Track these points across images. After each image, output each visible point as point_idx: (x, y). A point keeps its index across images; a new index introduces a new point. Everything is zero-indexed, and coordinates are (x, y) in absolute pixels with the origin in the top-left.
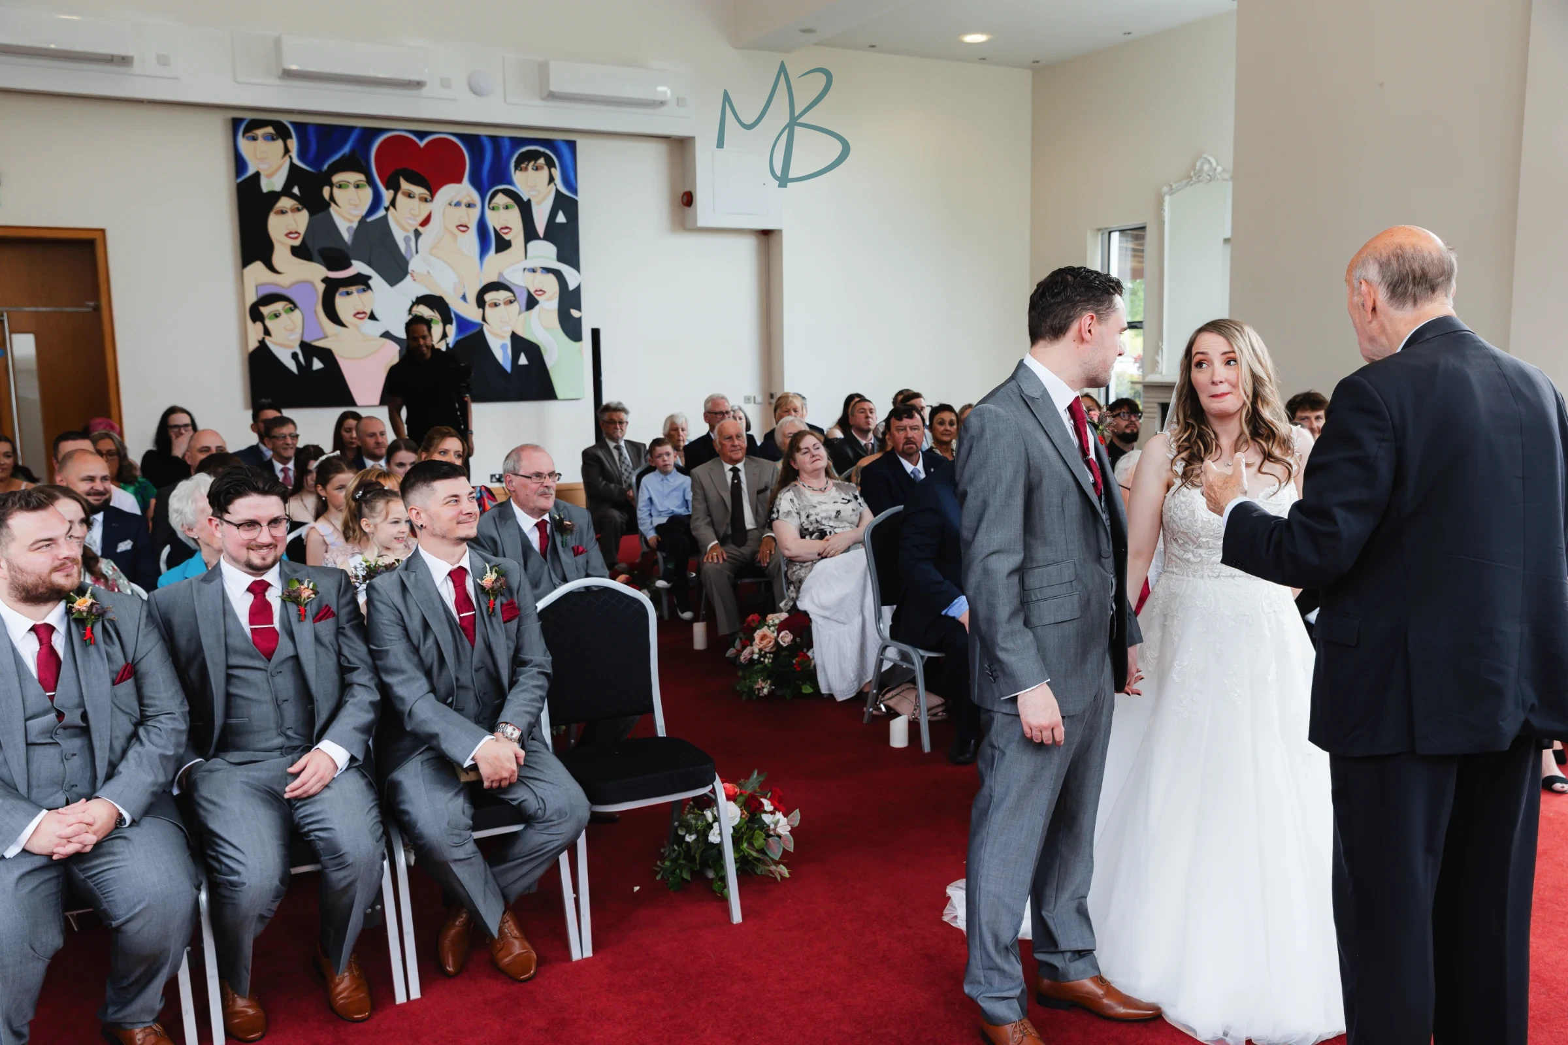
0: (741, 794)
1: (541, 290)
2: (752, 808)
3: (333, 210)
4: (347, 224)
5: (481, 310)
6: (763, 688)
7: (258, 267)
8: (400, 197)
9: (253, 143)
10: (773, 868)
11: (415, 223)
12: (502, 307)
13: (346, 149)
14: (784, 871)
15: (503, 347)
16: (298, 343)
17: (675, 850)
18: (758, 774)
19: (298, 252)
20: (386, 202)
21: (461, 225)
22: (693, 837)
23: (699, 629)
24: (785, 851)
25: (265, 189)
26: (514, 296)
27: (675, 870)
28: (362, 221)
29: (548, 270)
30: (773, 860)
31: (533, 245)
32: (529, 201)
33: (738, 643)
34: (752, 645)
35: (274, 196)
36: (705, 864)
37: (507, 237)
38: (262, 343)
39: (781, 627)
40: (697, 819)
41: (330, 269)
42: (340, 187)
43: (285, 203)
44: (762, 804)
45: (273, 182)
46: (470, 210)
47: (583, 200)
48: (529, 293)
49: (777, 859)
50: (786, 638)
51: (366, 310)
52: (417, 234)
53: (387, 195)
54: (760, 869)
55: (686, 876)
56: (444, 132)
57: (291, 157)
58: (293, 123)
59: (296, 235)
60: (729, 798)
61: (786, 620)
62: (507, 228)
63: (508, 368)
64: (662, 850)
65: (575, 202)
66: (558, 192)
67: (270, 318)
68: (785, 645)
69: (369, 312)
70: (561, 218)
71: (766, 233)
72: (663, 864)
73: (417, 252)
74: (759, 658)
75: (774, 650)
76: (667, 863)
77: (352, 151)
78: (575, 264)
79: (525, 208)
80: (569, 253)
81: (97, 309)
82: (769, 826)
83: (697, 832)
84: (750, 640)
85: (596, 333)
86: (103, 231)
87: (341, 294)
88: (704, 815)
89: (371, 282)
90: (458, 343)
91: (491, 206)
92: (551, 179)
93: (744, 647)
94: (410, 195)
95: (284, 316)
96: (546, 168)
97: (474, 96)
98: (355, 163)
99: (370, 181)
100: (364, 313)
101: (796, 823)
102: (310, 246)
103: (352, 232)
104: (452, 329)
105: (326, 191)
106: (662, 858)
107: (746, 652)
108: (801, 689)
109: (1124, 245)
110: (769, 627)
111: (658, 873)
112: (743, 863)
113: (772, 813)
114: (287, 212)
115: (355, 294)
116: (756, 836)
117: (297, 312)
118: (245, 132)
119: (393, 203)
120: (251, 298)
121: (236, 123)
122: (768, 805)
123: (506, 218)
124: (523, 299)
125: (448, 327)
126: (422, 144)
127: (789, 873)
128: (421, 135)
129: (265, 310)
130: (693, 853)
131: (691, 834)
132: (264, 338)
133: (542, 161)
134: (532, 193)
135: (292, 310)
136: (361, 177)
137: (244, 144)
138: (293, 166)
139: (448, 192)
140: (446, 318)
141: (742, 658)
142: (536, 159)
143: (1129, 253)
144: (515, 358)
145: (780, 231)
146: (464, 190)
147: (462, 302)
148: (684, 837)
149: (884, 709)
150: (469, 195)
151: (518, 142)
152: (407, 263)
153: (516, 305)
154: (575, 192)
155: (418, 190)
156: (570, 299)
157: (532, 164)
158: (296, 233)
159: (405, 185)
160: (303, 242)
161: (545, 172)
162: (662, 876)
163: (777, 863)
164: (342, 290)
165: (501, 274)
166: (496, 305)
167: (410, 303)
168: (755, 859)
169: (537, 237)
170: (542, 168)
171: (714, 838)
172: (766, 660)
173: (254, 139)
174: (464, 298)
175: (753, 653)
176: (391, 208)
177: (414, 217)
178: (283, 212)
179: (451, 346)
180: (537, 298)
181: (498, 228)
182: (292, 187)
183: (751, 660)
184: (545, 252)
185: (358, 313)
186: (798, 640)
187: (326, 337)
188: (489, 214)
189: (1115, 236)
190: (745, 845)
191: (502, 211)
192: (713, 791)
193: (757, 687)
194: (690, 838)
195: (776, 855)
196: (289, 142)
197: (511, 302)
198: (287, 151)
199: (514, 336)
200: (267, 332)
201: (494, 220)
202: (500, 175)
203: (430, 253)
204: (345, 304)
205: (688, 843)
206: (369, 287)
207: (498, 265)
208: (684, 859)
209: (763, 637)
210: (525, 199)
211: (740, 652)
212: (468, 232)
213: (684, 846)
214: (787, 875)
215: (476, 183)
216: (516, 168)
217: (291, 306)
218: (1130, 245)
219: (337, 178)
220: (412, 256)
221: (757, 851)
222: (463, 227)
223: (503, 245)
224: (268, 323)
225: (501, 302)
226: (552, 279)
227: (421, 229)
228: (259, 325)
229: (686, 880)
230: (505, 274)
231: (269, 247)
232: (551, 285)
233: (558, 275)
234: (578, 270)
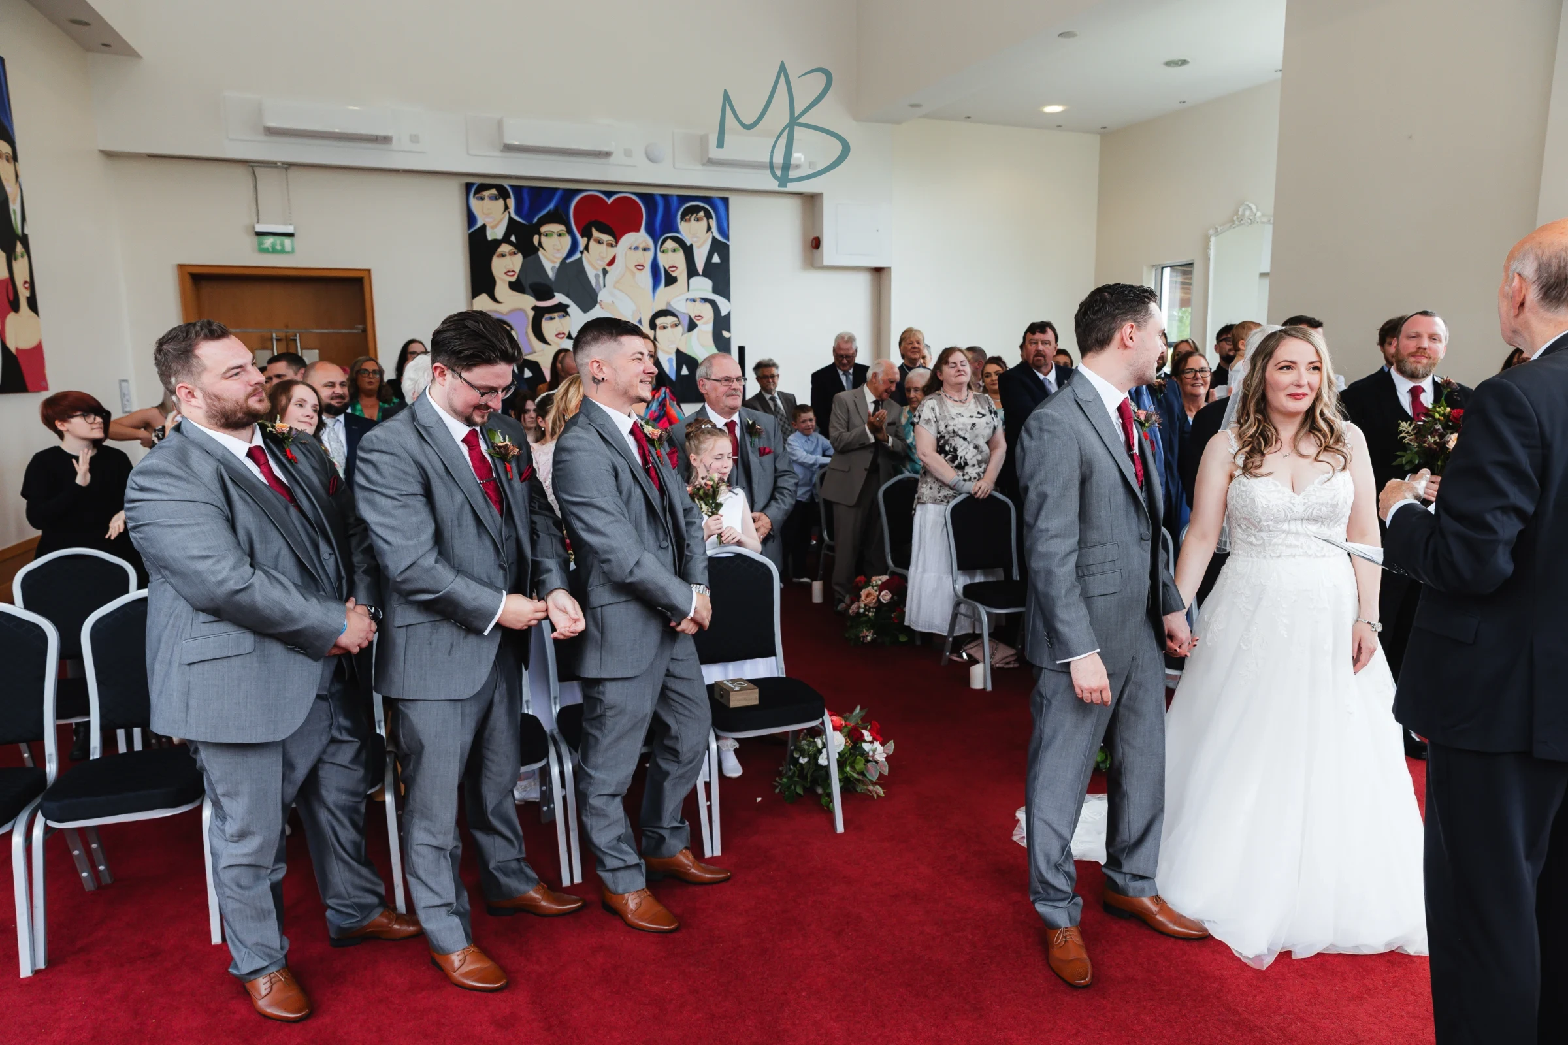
0: (846, 726)
1: (700, 316)
2: (854, 738)
3: (541, 253)
4: (551, 265)
5: (653, 332)
6: (867, 636)
7: (484, 296)
8: (592, 243)
9: (481, 202)
10: (871, 787)
11: (603, 264)
12: (669, 329)
13: (551, 206)
14: (881, 791)
15: (670, 360)
17: (791, 769)
18: (861, 709)
19: (516, 286)
20: (581, 248)
21: (639, 265)
22: (806, 760)
23: (817, 586)
24: (881, 775)
25: (490, 238)
26: (679, 320)
27: (791, 786)
28: (563, 262)
30: (870, 780)
31: (694, 280)
32: (691, 245)
33: (847, 599)
34: (859, 601)
35: (497, 243)
36: (815, 782)
37: (674, 274)
39: (882, 587)
40: (809, 745)
41: (538, 299)
42: (546, 235)
43: (505, 248)
44: (862, 735)
45: (496, 232)
46: (646, 253)
47: (733, 244)
48: (690, 318)
49: (874, 780)
50: (886, 596)
51: (564, 332)
53: (582, 242)
54: (860, 788)
55: (799, 790)
56: (626, 193)
57: (509, 213)
58: (511, 186)
59: (513, 273)
60: (835, 729)
61: (887, 581)
62: (674, 267)
63: (673, 377)
64: (781, 769)
65: (727, 247)
66: (714, 238)
68: (885, 602)
69: (567, 333)
70: (716, 259)
71: (878, 271)
72: (781, 780)
73: (604, 286)
74: (864, 612)
75: (876, 605)
76: (785, 780)
77: (556, 208)
78: (726, 295)
79: (688, 251)
80: (722, 286)
81: (364, 331)
82: (868, 753)
83: (809, 756)
84: (857, 598)
85: (742, 350)
86: (369, 271)
87: (546, 319)
88: (815, 742)
89: (569, 310)
91: (662, 249)
92: (709, 228)
93: (852, 603)
94: (599, 242)
96: (705, 219)
97: (651, 163)
98: (559, 217)
99: (569, 231)
100: (563, 334)
101: (891, 752)
102: (523, 282)
103: (555, 271)
105: (536, 239)
106: (781, 775)
107: (854, 607)
108: (898, 638)
109: (1174, 279)
110: (873, 587)
111: (777, 787)
112: (848, 786)
113: (871, 742)
114: (506, 255)
115: (557, 319)
116: (857, 761)
118: (475, 194)
119: (587, 248)
121: (469, 186)
122: (867, 735)
123: (673, 259)
124: (686, 323)
126: (609, 201)
127: (884, 792)
128: (609, 194)
130: (805, 771)
131: (804, 757)
133: (702, 214)
134: (695, 239)
136: (562, 228)
137: (474, 203)
138: (511, 219)
139: (629, 239)
141: (851, 611)
142: (698, 212)
143: (1178, 286)
144: (679, 369)
145: (889, 269)
146: (641, 237)
148: (798, 758)
149: (965, 656)
150: (645, 241)
151: (683, 199)
152: (596, 295)
153: (680, 328)
154: (727, 238)
155: (606, 238)
156: (722, 323)
157: (695, 215)
158: (513, 271)
159: (596, 234)
160: (518, 279)
161: (704, 223)
162: (780, 791)
163: (874, 784)
164: (547, 316)
165: (668, 304)
166: (664, 328)
168: (856, 779)
169: (698, 274)
170: (702, 219)
171: (822, 761)
172: (870, 614)
173: (482, 199)
175: (859, 607)
176: (585, 252)
177: (602, 259)
178: (503, 256)
180: (697, 322)
181: (667, 267)
182: (510, 236)
183: (858, 613)
184: (703, 286)
185: (559, 334)
186: (895, 597)
187: (535, 352)
188: (659, 255)
189: (1167, 271)
190: (848, 769)
191: (670, 254)
192: (823, 723)
193: (861, 635)
194: (803, 761)
195: (872, 776)
196: (508, 200)
197: (676, 325)
198: (506, 208)
199: (679, 353)
201: (664, 261)
202: (669, 225)
203: (615, 287)
204: (550, 327)
205: (801, 764)
206: (567, 314)
207: (667, 297)
208: (798, 777)
209: (868, 595)
210: (688, 244)
211: (849, 606)
212: (643, 272)
213: (798, 766)
214: (882, 794)
215: (651, 231)
216: (682, 219)
218: (1179, 279)
219: (544, 229)
220: (600, 290)
221: (858, 773)
222: (640, 267)
223: (671, 280)
225: (669, 325)
226: (708, 306)
227: (608, 268)
229: (800, 794)
230: (672, 304)
231: (492, 283)
232: (707, 311)
233: (713, 303)
234: (729, 300)
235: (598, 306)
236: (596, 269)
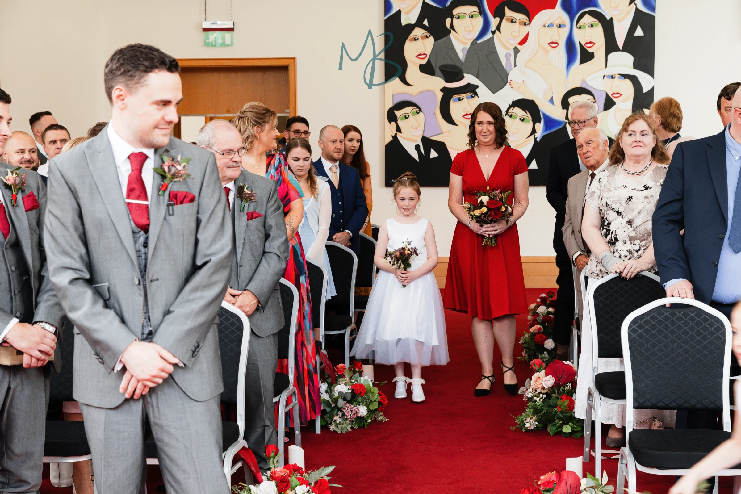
1: (618, 93)
3: (452, 35)
4: (462, 46)
5: (565, 111)
7: (396, 81)
11: (516, 43)
16: (421, 138)
19: (427, 69)
20: (493, 28)
21: (552, 43)
25: (404, 23)
26: (594, 99)
28: (474, 43)
29: (625, 76)
31: (613, 56)
32: (611, 19)
35: (410, 28)
37: (590, 50)
38: (395, 137)
41: (447, 81)
42: (459, 17)
43: (418, 32)
45: (410, 17)
46: (561, 30)
48: (607, 95)
52: (516, 51)
53: (494, 22)
59: (424, 56)
62: (591, 43)
65: (652, 19)
66: (638, 10)
67: (401, 120)
70: (639, 32)
73: (515, 66)
78: (650, 70)
79: (608, 26)
80: (645, 62)
86: (294, 59)
87: (454, 101)
89: (477, 90)
90: (544, 138)
91: (579, 25)
92: (632, 1)
94: (512, 21)
95: (411, 117)
99: (482, 12)
102: (434, 64)
103: (465, 53)
104: (540, 127)
105: (448, 22)
114: (418, 39)
115: (465, 100)
117: (421, 113)
119: (498, 27)
120: (390, 105)
123: (590, 35)
124: (601, 101)
125: (537, 125)
129: (398, 113)
132: (396, 134)
135: (418, 113)
138: (425, 4)
139: (543, 16)
140: (536, 118)
146: (556, 14)
147: (550, 104)
150: (560, 18)
152: (507, 75)
155: (519, 17)
158: (424, 54)
159: (509, 13)
160: (429, 60)
164: (455, 97)
165: (584, 81)
167: (508, 106)
169: (617, 49)
174: (551, 101)
176: (497, 32)
177: (514, 38)
178: (415, 39)
179: (538, 140)
180: (615, 100)
181: (583, 44)
182: (423, 20)
184: (623, 61)
185: (467, 115)
187: (442, 133)
188: (576, 31)
191: (588, 29)
197: (591, 104)
200: (399, 130)
201: (581, 37)
203: (526, 66)
204: (457, 108)
206: (476, 94)
207: (581, 74)
210: (608, 18)
212: (557, 49)
215: (567, 8)
217: (418, 109)
219: (457, 11)
220: (511, 69)
222: (554, 44)
223: (587, 57)
224: (399, 122)
226: (628, 82)
227: (519, 47)
228: (393, 123)
230: (587, 80)
231: (404, 65)
232: (628, 88)
233: (634, 79)
234: (653, 76)
235: (508, 84)
236: (508, 49)
